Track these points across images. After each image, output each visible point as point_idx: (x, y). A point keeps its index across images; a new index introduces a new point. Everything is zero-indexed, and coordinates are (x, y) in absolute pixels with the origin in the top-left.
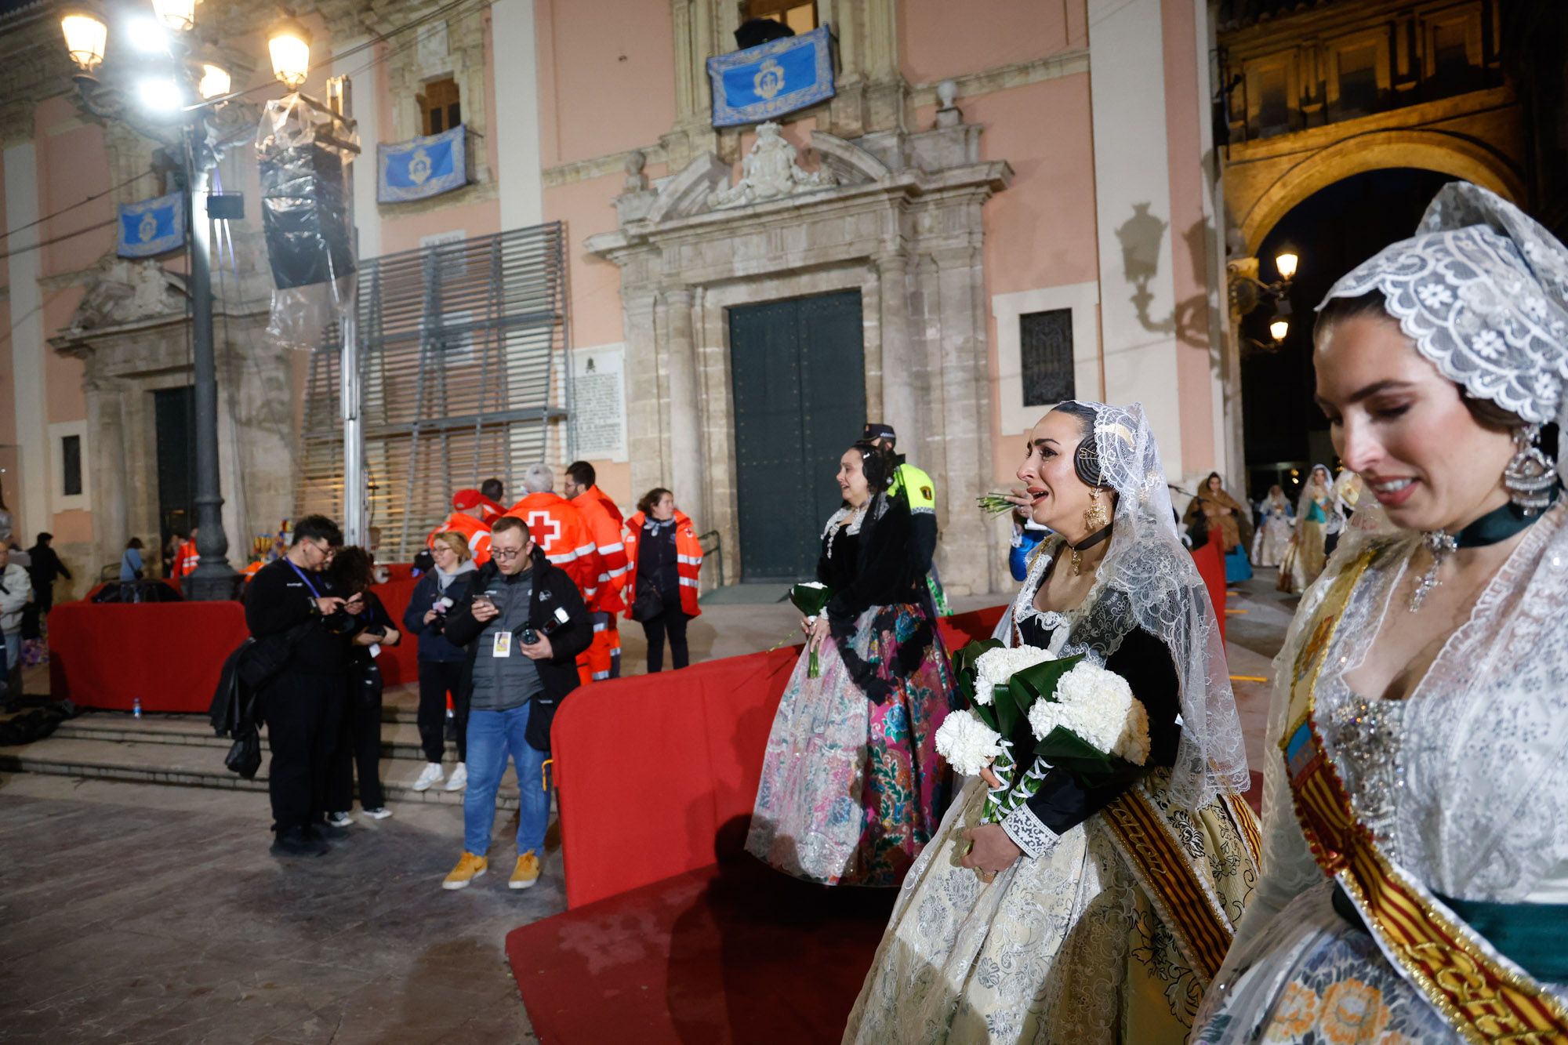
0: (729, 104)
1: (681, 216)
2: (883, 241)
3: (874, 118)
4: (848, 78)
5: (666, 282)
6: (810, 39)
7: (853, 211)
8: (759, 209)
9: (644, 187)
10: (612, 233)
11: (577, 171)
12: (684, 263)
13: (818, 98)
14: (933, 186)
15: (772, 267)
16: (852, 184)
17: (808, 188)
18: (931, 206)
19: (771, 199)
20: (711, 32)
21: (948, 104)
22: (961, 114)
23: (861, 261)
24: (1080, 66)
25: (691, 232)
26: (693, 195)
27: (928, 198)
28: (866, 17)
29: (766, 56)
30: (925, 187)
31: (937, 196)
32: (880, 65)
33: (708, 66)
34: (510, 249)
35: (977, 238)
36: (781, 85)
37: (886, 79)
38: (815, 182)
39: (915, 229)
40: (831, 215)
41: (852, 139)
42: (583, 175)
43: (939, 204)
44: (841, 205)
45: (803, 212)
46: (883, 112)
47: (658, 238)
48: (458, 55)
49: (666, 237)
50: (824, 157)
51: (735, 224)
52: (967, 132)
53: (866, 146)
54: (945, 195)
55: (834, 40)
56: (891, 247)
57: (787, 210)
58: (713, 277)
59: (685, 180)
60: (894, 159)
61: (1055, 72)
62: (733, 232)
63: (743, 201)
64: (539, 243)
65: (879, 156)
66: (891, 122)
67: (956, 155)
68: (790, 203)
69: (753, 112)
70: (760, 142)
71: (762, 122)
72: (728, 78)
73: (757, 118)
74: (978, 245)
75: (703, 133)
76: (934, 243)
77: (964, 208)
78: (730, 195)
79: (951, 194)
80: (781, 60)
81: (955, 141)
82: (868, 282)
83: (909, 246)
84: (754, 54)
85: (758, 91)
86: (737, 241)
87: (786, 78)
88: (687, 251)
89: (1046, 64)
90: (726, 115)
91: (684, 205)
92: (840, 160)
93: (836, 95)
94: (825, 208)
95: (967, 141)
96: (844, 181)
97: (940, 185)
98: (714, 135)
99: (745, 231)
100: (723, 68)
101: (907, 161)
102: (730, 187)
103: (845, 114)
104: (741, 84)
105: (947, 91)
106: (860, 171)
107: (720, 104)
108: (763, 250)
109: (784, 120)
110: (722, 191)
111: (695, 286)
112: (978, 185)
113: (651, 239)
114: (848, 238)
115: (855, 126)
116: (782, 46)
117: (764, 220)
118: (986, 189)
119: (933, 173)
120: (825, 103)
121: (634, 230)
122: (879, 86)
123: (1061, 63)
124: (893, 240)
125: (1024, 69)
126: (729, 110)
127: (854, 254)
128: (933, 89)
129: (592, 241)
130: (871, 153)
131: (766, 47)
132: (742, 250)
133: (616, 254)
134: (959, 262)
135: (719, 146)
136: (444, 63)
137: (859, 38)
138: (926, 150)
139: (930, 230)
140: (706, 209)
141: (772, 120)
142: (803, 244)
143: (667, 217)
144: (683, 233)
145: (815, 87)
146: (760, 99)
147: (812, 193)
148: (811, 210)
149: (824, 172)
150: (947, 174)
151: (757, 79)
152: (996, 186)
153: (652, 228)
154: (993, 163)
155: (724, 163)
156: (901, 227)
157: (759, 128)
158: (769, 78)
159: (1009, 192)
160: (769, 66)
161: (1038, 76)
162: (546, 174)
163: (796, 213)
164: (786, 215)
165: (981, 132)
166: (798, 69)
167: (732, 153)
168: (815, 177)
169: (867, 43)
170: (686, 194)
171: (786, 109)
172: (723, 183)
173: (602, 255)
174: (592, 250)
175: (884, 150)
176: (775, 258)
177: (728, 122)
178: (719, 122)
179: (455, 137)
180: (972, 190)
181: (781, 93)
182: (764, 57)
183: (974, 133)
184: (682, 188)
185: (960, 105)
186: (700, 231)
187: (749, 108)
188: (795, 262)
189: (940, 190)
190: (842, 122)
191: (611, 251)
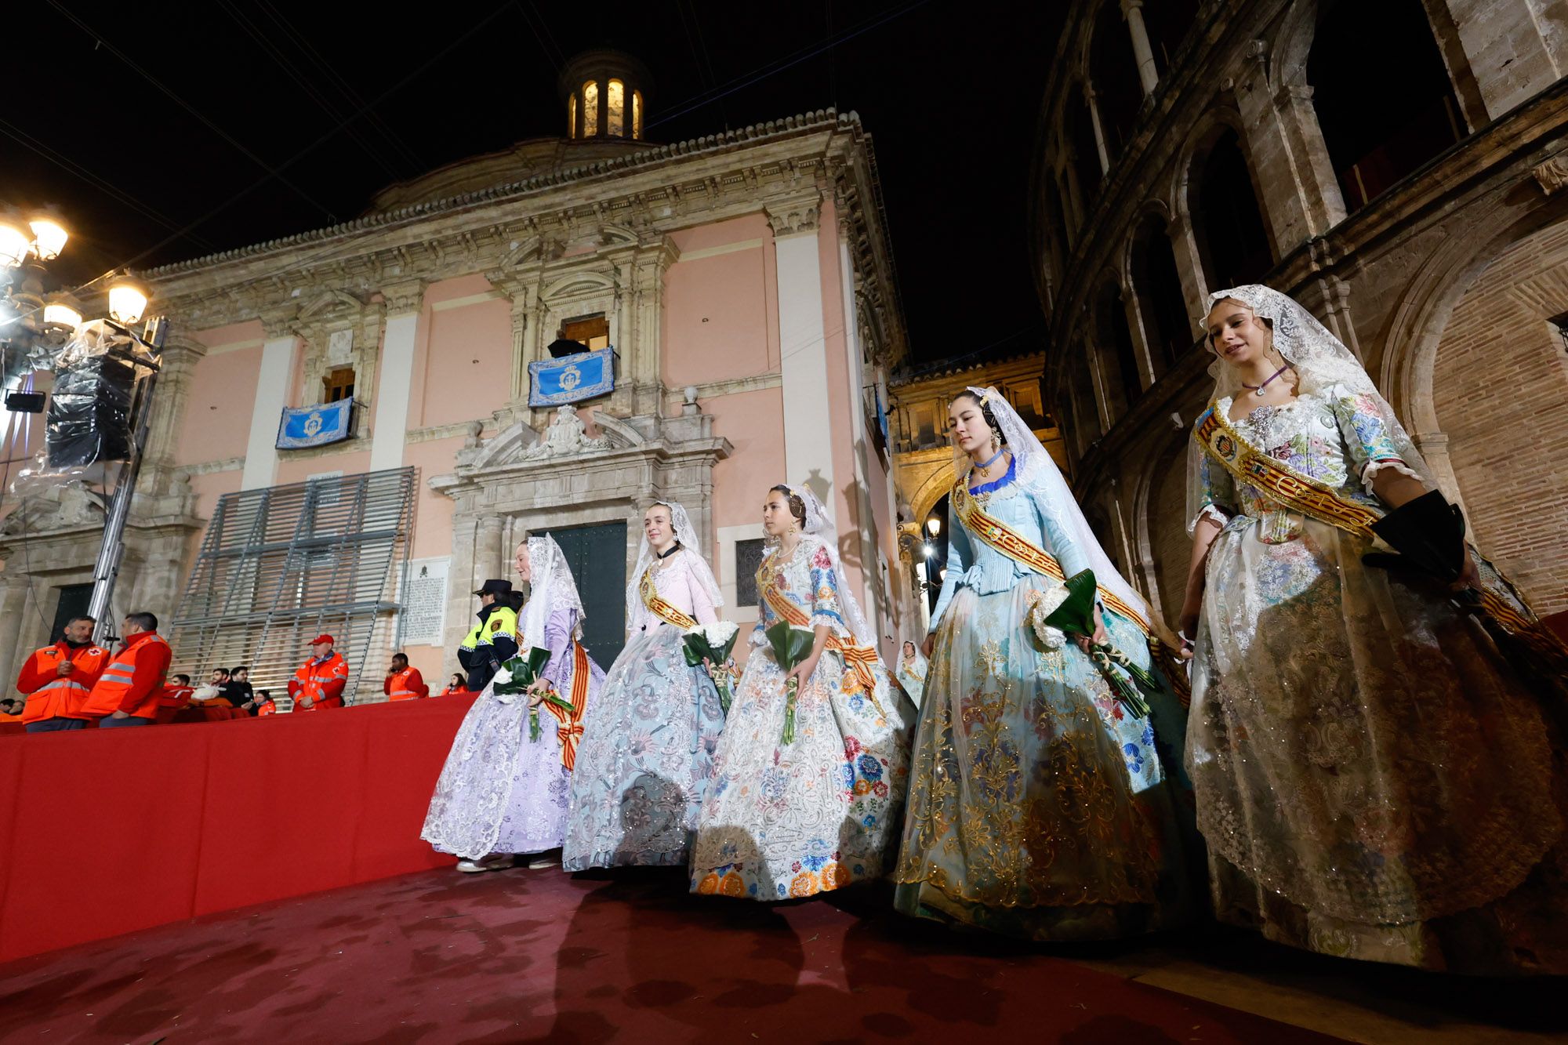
0: (542, 392)
1: (499, 464)
2: (641, 487)
3: (641, 407)
4: (624, 379)
5: (483, 510)
6: (600, 354)
7: (621, 467)
8: (553, 462)
9: (477, 446)
10: (450, 475)
11: (433, 433)
12: (499, 497)
13: (602, 392)
14: (676, 452)
15: (562, 503)
16: (622, 447)
17: (591, 449)
18: (677, 466)
19: (565, 455)
20: (536, 348)
21: (691, 401)
22: (699, 408)
23: (626, 501)
24: (775, 383)
25: (506, 476)
26: (509, 451)
27: (674, 460)
28: (641, 345)
29: (570, 364)
30: (671, 452)
31: (681, 459)
32: (647, 374)
33: (529, 367)
34: (373, 484)
35: (708, 488)
36: (578, 382)
37: (650, 383)
38: (595, 447)
39: (666, 482)
40: (606, 468)
41: (623, 419)
42: (436, 437)
43: (682, 464)
44: (613, 461)
45: (586, 465)
46: (647, 404)
47: (481, 479)
48: (357, 354)
49: (486, 478)
50: (604, 429)
51: (537, 472)
52: (703, 419)
53: (633, 424)
54: (686, 459)
55: (616, 358)
56: (646, 491)
57: (574, 462)
58: (518, 508)
59: (503, 440)
60: (651, 433)
61: (761, 386)
62: (535, 478)
63: (545, 456)
64: (397, 481)
65: (641, 431)
66: (653, 410)
67: (695, 433)
68: (576, 458)
69: (557, 398)
70: (559, 417)
71: (562, 405)
72: (541, 375)
73: (560, 402)
74: (708, 493)
75: (522, 411)
76: (678, 490)
77: (699, 468)
78: (537, 453)
79: (690, 458)
80: (579, 366)
81: (694, 424)
82: (630, 514)
83: (661, 492)
84: (562, 361)
85: (562, 385)
86: (538, 483)
87: (581, 378)
88: (501, 489)
89: (755, 380)
90: (539, 400)
91: (502, 457)
92: (614, 431)
93: (614, 391)
94: (601, 463)
95: (702, 425)
96: (617, 446)
97: (682, 451)
98: (530, 412)
99: (545, 476)
100: (540, 369)
101: (661, 435)
102: (538, 446)
103: (620, 403)
104: (550, 379)
105: (690, 393)
106: (627, 440)
107: (535, 391)
108: (557, 490)
109: (580, 405)
110: (532, 448)
111: (507, 514)
112: (708, 452)
113: (476, 480)
114: (617, 485)
115: (627, 411)
116: (581, 357)
117: (558, 469)
118: (713, 456)
119: (676, 443)
120: (607, 395)
121: (463, 472)
122: (645, 387)
123: (764, 380)
124: (648, 486)
125: (741, 383)
126: (541, 396)
127: (620, 496)
128: (681, 391)
129: (433, 480)
130: (636, 429)
131: (570, 358)
132: (542, 490)
133: (451, 491)
134: (695, 504)
135: (533, 420)
136: (347, 357)
137: (635, 355)
138: (674, 430)
139: (676, 482)
140: (517, 460)
141: (569, 404)
142: (585, 486)
143: (488, 464)
144: (499, 477)
145: (601, 384)
146: (563, 390)
147: (592, 453)
148: (591, 464)
149: (603, 439)
150: (686, 444)
151: (562, 377)
152: (721, 455)
153: (476, 472)
154: (716, 439)
155: (533, 431)
156: (655, 477)
157: (559, 408)
158: (570, 377)
159: (730, 459)
160: (571, 369)
161: (750, 387)
162: (410, 434)
163: (580, 466)
164: (573, 467)
165: (712, 420)
166: (590, 373)
167: (542, 425)
168: (596, 442)
169: (640, 360)
170: (503, 449)
171: (580, 397)
172: (533, 444)
173: (441, 491)
174: (433, 487)
175: (645, 427)
176: (564, 496)
177: (539, 404)
178: (533, 404)
179: (344, 406)
180: (704, 456)
181: (577, 387)
182: (568, 365)
183: (707, 421)
184: (501, 445)
185: (698, 402)
186: (511, 475)
187: (555, 395)
188: (578, 499)
189: (682, 455)
190: (618, 408)
191: (448, 488)
